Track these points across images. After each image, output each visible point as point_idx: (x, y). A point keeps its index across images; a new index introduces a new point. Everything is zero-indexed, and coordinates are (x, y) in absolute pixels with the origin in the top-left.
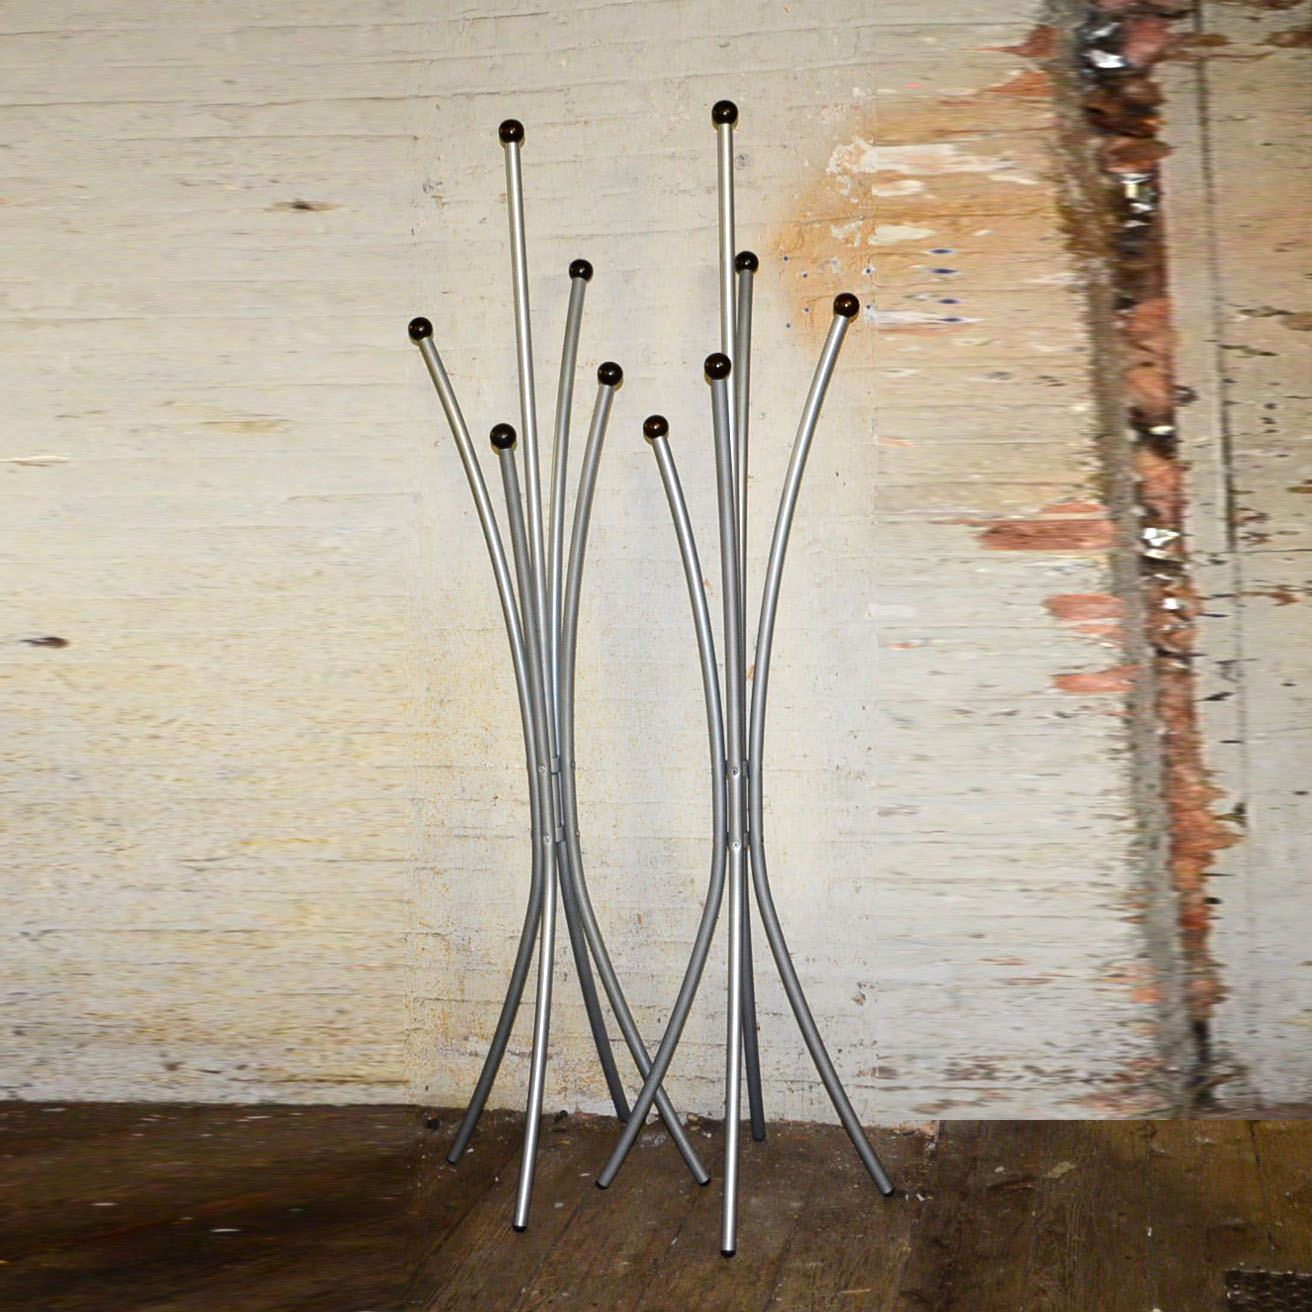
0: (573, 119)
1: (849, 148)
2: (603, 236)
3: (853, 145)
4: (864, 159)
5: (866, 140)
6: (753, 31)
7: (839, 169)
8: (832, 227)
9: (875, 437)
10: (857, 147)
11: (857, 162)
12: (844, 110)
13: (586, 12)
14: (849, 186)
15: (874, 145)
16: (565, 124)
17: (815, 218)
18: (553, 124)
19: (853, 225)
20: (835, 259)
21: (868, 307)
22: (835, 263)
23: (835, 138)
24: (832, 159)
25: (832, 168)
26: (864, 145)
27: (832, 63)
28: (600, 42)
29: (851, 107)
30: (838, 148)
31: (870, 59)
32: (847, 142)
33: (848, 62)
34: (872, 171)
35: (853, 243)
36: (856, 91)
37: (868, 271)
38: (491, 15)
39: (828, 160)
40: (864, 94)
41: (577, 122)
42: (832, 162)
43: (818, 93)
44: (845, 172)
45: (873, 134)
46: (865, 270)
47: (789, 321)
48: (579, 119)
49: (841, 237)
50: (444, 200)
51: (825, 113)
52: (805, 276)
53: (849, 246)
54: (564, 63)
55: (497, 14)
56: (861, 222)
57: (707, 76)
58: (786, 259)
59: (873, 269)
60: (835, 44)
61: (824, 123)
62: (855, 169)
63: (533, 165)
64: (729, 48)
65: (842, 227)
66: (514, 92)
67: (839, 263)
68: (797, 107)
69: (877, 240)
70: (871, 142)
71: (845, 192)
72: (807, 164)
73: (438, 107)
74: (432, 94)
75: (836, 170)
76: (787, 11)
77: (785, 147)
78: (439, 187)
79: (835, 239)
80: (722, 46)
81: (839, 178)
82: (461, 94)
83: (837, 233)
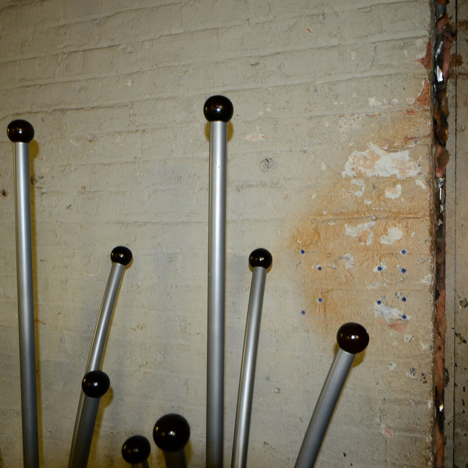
0: (134, 128)
1: (364, 153)
2: (153, 223)
3: (367, 151)
4: (379, 163)
5: (381, 147)
6: (279, 51)
7: (354, 173)
8: (346, 225)
9: (383, 426)
10: (372, 153)
11: (371, 167)
12: (361, 118)
13: (147, 43)
14: (363, 189)
15: (388, 151)
16: (129, 132)
17: (330, 217)
18: (120, 133)
19: (366, 224)
20: (348, 255)
21: (379, 302)
22: (348, 258)
23: (351, 145)
24: (348, 163)
25: (348, 171)
26: (379, 151)
27: (350, 76)
28: (157, 66)
29: (367, 115)
30: (353, 154)
31: (387, 71)
32: (363, 148)
33: (366, 74)
34: (385, 175)
35: (365, 242)
36: (372, 101)
37: (380, 269)
38: (81, 49)
39: (344, 164)
40: (380, 104)
41: (137, 131)
42: (348, 166)
43: (336, 103)
44: (360, 175)
45: (387, 141)
46: (377, 268)
47: (304, 309)
48: (138, 128)
49: (354, 235)
50: (43, 190)
51: (341, 122)
52: (320, 268)
53: (362, 244)
54: (129, 84)
55: (86, 48)
56: (374, 223)
57: (239, 91)
58: (303, 252)
59: (384, 267)
60: (353, 58)
61: (341, 130)
62: (369, 173)
63: (105, 165)
64: (258, 67)
65: (356, 226)
66: (93, 108)
67: (352, 259)
68: (318, 117)
69: (389, 241)
70: (386, 148)
71: (359, 194)
72: (324, 168)
73: (43, 120)
74: (39, 110)
75: (351, 173)
76: (310, 32)
77: (305, 152)
78: (42, 180)
79: (350, 237)
80: (252, 65)
81: (353, 181)
82: (59, 110)
83: (351, 231)
